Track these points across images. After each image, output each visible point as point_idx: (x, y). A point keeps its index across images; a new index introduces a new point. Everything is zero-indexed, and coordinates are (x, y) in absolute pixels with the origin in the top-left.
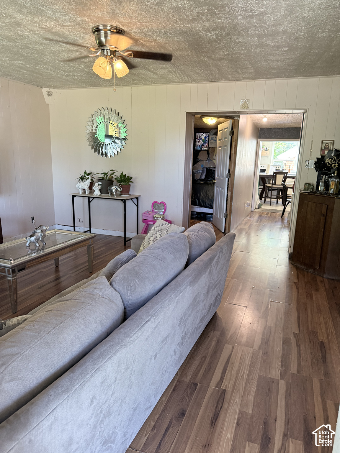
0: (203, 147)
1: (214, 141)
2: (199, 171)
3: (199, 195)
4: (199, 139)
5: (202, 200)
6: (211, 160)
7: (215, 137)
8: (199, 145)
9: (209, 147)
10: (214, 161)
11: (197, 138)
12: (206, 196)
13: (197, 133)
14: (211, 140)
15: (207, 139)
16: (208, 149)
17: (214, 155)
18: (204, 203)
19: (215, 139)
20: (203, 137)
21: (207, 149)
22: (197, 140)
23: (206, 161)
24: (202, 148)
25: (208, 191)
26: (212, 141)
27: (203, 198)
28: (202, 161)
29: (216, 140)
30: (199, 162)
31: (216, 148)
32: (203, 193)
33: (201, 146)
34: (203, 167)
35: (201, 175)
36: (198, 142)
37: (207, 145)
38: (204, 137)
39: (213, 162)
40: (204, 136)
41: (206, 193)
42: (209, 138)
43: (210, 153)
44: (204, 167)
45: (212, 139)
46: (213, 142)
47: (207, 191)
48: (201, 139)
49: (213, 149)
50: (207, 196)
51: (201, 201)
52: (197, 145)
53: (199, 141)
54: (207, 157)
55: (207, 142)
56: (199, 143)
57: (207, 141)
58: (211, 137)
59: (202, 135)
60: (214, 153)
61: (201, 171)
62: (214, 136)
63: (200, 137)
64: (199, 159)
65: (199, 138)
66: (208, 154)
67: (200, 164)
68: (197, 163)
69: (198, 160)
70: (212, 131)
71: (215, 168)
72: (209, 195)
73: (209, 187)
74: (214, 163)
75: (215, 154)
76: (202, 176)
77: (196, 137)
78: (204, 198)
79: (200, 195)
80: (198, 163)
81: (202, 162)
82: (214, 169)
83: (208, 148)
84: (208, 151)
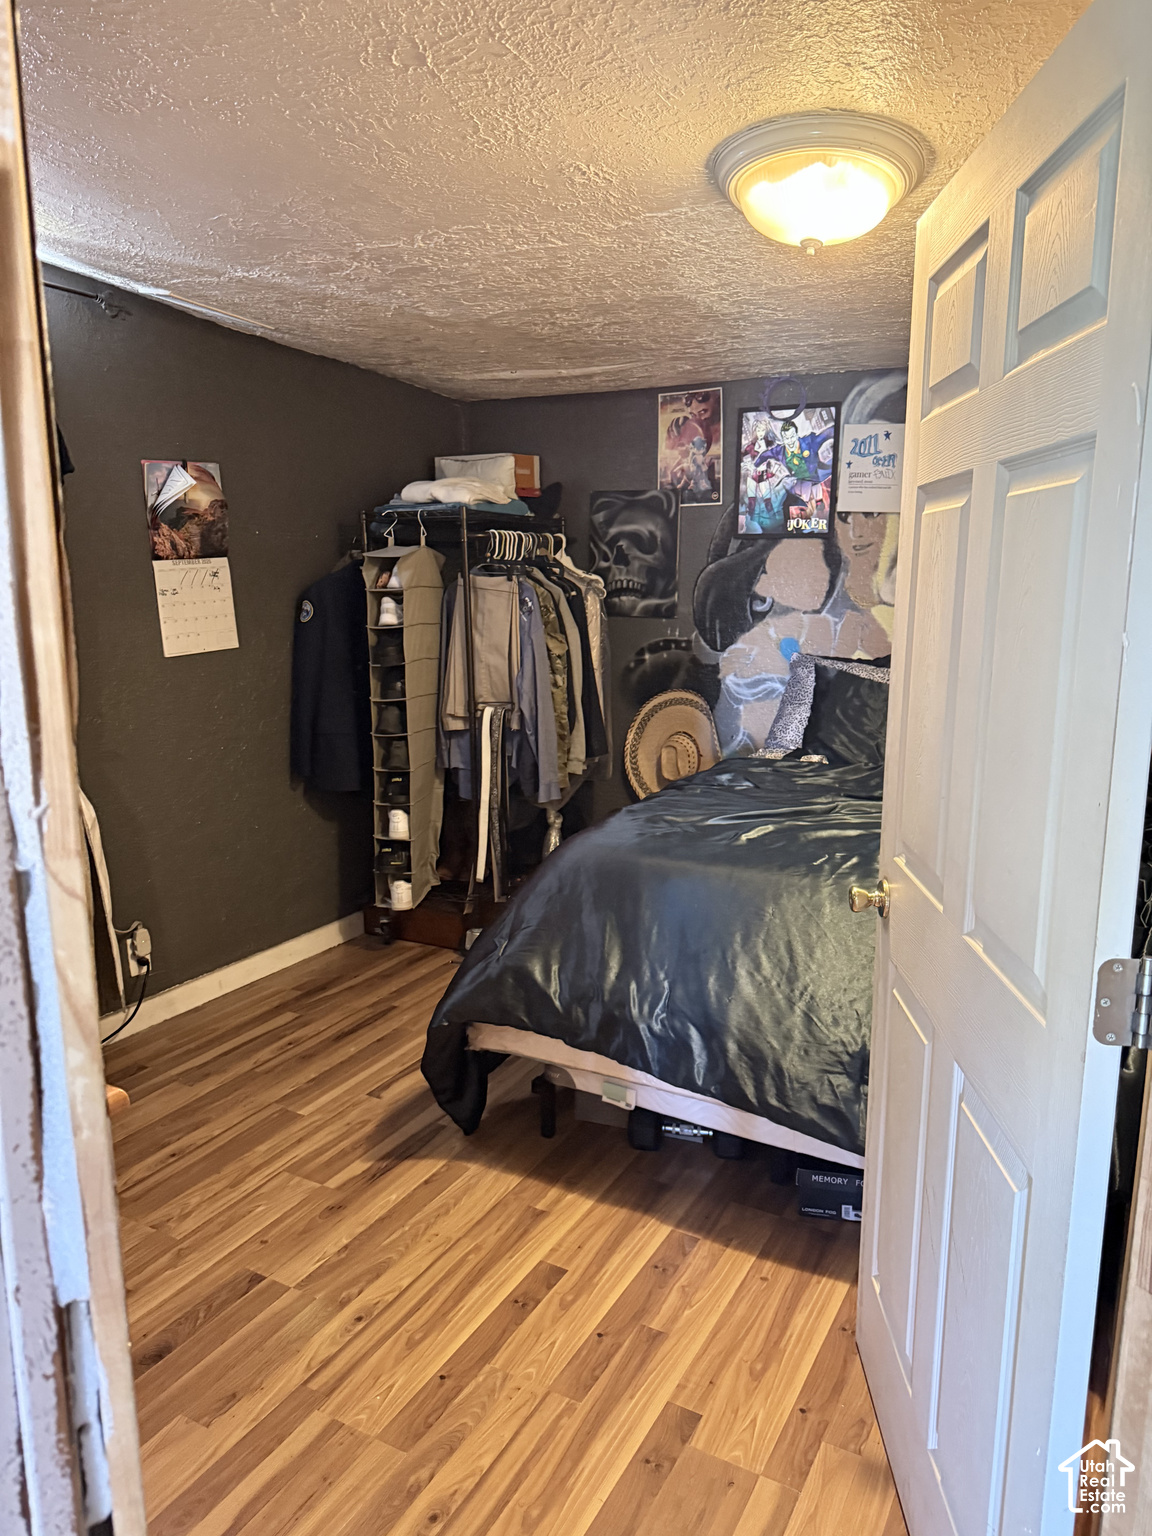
0: (794, 510)
1: (877, 462)
2: (769, 684)
3: (712, 982)
4: (763, 459)
5: (740, 1047)
6: (855, 608)
7: (887, 435)
8: (768, 502)
9: (840, 508)
10: (877, 612)
11: (750, 451)
12: (791, 1004)
13: (751, 415)
14: (855, 459)
15: (825, 453)
16: (831, 524)
17: (876, 567)
18: (768, 1082)
19: (885, 447)
20: (790, 441)
21: (822, 525)
22: (748, 465)
23: (818, 612)
24: (787, 517)
25: (811, 954)
26: (864, 465)
27: (758, 1022)
28: (787, 610)
29: (892, 457)
30: (767, 619)
31: (890, 520)
32: (758, 967)
33: (776, 505)
34: (795, 656)
35: (776, 721)
36: (759, 479)
37: (820, 492)
38: (802, 440)
39: (874, 620)
40: (801, 434)
41: (791, 978)
42: (836, 448)
43: (846, 550)
44: (804, 659)
45: (860, 448)
46: (871, 469)
47: (799, 949)
48: (779, 453)
49: (871, 522)
50: (800, 1006)
51: (732, 1047)
52: (753, 500)
53: (763, 467)
54: (826, 586)
55: (821, 472)
56: (763, 485)
57: (822, 466)
58: (851, 433)
59: (784, 429)
60: (878, 551)
61: (782, 682)
62: (879, 427)
63: (769, 443)
64: (763, 600)
65: (761, 447)
66: (833, 559)
67: (772, 632)
68: (752, 626)
69: (759, 608)
70: (861, 393)
71: (884, 662)
72: (822, 992)
73: (818, 908)
74: (882, 632)
75: (884, 564)
76: (786, 728)
77: (745, 442)
78: (766, 1020)
79: (729, 982)
80: (755, 630)
81: (790, 618)
82: (876, 675)
83: (833, 515)
84: (828, 538)
